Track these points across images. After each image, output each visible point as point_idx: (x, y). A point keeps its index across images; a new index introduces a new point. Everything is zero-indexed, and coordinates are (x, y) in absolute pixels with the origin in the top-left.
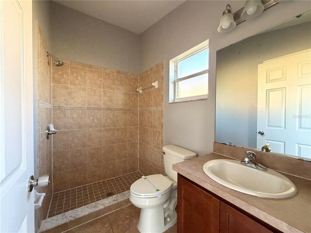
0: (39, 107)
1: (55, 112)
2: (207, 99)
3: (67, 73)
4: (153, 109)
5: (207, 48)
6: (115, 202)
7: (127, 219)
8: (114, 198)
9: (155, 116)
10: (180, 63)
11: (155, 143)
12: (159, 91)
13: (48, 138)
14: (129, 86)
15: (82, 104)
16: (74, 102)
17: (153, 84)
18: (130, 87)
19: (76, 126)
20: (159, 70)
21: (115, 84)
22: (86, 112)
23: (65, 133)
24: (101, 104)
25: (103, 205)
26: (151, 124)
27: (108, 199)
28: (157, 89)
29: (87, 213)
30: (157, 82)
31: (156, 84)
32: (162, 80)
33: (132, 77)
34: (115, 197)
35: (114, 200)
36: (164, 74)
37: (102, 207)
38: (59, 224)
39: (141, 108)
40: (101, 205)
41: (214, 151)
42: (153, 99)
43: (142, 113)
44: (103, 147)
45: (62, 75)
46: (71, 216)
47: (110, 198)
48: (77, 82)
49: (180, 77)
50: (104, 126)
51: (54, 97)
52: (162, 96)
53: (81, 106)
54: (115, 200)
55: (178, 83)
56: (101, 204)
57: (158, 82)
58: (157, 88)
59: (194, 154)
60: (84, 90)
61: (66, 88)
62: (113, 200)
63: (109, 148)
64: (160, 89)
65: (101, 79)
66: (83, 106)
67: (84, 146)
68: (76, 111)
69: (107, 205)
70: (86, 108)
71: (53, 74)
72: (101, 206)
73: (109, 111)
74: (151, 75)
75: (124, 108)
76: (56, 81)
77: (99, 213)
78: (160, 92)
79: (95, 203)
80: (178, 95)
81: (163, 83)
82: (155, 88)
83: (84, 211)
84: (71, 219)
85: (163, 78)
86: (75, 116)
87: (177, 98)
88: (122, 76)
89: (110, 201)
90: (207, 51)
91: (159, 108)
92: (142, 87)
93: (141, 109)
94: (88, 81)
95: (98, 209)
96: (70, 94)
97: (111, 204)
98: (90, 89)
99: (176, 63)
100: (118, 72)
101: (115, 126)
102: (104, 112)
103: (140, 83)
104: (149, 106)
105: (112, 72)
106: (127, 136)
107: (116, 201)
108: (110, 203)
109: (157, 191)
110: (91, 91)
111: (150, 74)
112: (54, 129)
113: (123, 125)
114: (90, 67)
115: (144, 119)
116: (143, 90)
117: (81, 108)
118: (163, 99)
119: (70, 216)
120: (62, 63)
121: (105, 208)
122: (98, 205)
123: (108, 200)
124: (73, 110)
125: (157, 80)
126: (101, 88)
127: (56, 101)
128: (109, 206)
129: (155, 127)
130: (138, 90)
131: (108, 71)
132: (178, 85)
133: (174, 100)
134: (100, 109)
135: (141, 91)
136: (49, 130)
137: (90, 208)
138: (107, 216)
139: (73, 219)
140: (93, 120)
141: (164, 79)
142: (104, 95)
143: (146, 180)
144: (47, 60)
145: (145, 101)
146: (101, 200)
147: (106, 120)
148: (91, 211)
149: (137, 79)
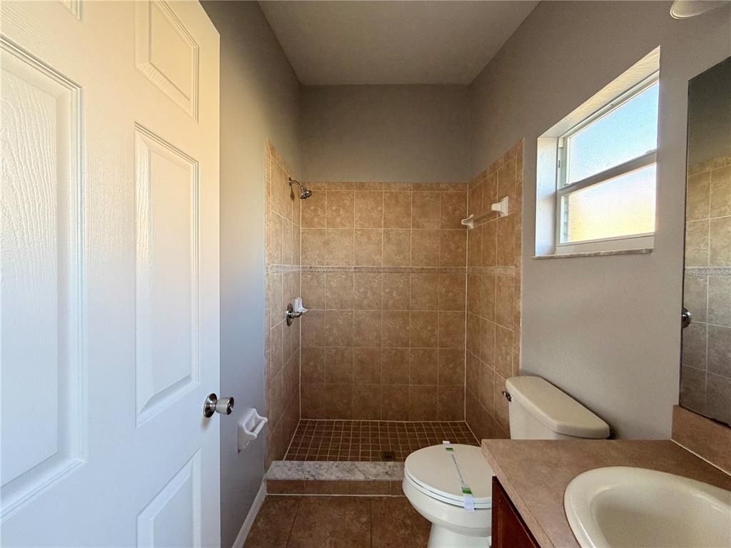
0: (268, 275)
1: (306, 277)
2: (650, 251)
3: (322, 206)
4: (498, 271)
5: (655, 80)
6: (387, 478)
7: (406, 526)
8: (388, 468)
9: (501, 290)
10: (574, 137)
11: (501, 362)
12: (510, 225)
13: (289, 324)
14: (442, 214)
15: (346, 262)
16: (334, 258)
17: (495, 207)
18: (443, 216)
19: (336, 304)
20: (512, 168)
21: (409, 215)
22: (352, 276)
23: (318, 315)
24: (380, 260)
25: (364, 474)
26: (493, 309)
27: (376, 464)
28: (506, 220)
29: (333, 478)
30: (506, 200)
31: (502, 207)
32: (519, 194)
33: (451, 191)
34: (390, 467)
35: (387, 473)
36: (523, 178)
37: (361, 478)
38: (290, 478)
39: (471, 265)
40: (361, 471)
41: (675, 435)
42: (497, 243)
43: (473, 280)
44: (383, 352)
45: (315, 211)
46: (309, 472)
47: (379, 465)
48: (338, 220)
49: (572, 178)
50: (386, 307)
51: (304, 252)
52: (518, 238)
53: (344, 266)
54: (390, 473)
55: (567, 198)
56: (361, 469)
57: (509, 201)
58: (506, 217)
59: (602, 425)
60: (350, 234)
61: (322, 233)
62: (384, 471)
63: (395, 354)
64: (513, 218)
65: (380, 208)
66: (347, 267)
67: (349, 345)
68: (336, 275)
69: (372, 478)
70: (353, 270)
71: (303, 212)
72: (359, 473)
73: (398, 274)
74: (494, 183)
75: (430, 267)
76: (306, 223)
77: (354, 486)
78: (513, 228)
79: (352, 465)
80: (566, 235)
81: (521, 203)
82: (502, 216)
83: (329, 472)
84: (308, 476)
85: (520, 189)
86: (334, 285)
87: (562, 240)
88: (425, 193)
89: (379, 470)
90: (654, 90)
91: (511, 271)
92: (475, 214)
93: (471, 268)
94: (357, 215)
95: (353, 478)
96: (327, 243)
97: (379, 478)
98: (359, 230)
99: (563, 138)
100: (418, 187)
101: (408, 309)
102: (385, 276)
103: (472, 204)
104: (487, 263)
105: (404, 189)
106: (437, 332)
107: (389, 475)
108: (376, 476)
109: (464, 492)
110: (362, 235)
111: (492, 180)
112: (303, 307)
113: (427, 306)
114: (362, 186)
115: (479, 294)
116: (476, 221)
117: (345, 270)
118: (520, 247)
119: (308, 470)
120: (310, 192)
121: (368, 482)
122: (356, 469)
123: (375, 468)
124: (330, 274)
125: (506, 196)
126: (381, 227)
127: (306, 257)
128: (374, 481)
129: (500, 320)
130: (463, 223)
131: (395, 189)
132: (567, 202)
133: (554, 249)
134: (378, 271)
135: (471, 225)
136: (291, 309)
137: (341, 471)
138: (369, 499)
139: (312, 478)
140: (365, 293)
141: (524, 192)
142: (386, 240)
143: (449, 452)
144: (290, 191)
145: (479, 250)
146: (369, 460)
147: (391, 293)
148: (341, 476)
149: (465, 197)
